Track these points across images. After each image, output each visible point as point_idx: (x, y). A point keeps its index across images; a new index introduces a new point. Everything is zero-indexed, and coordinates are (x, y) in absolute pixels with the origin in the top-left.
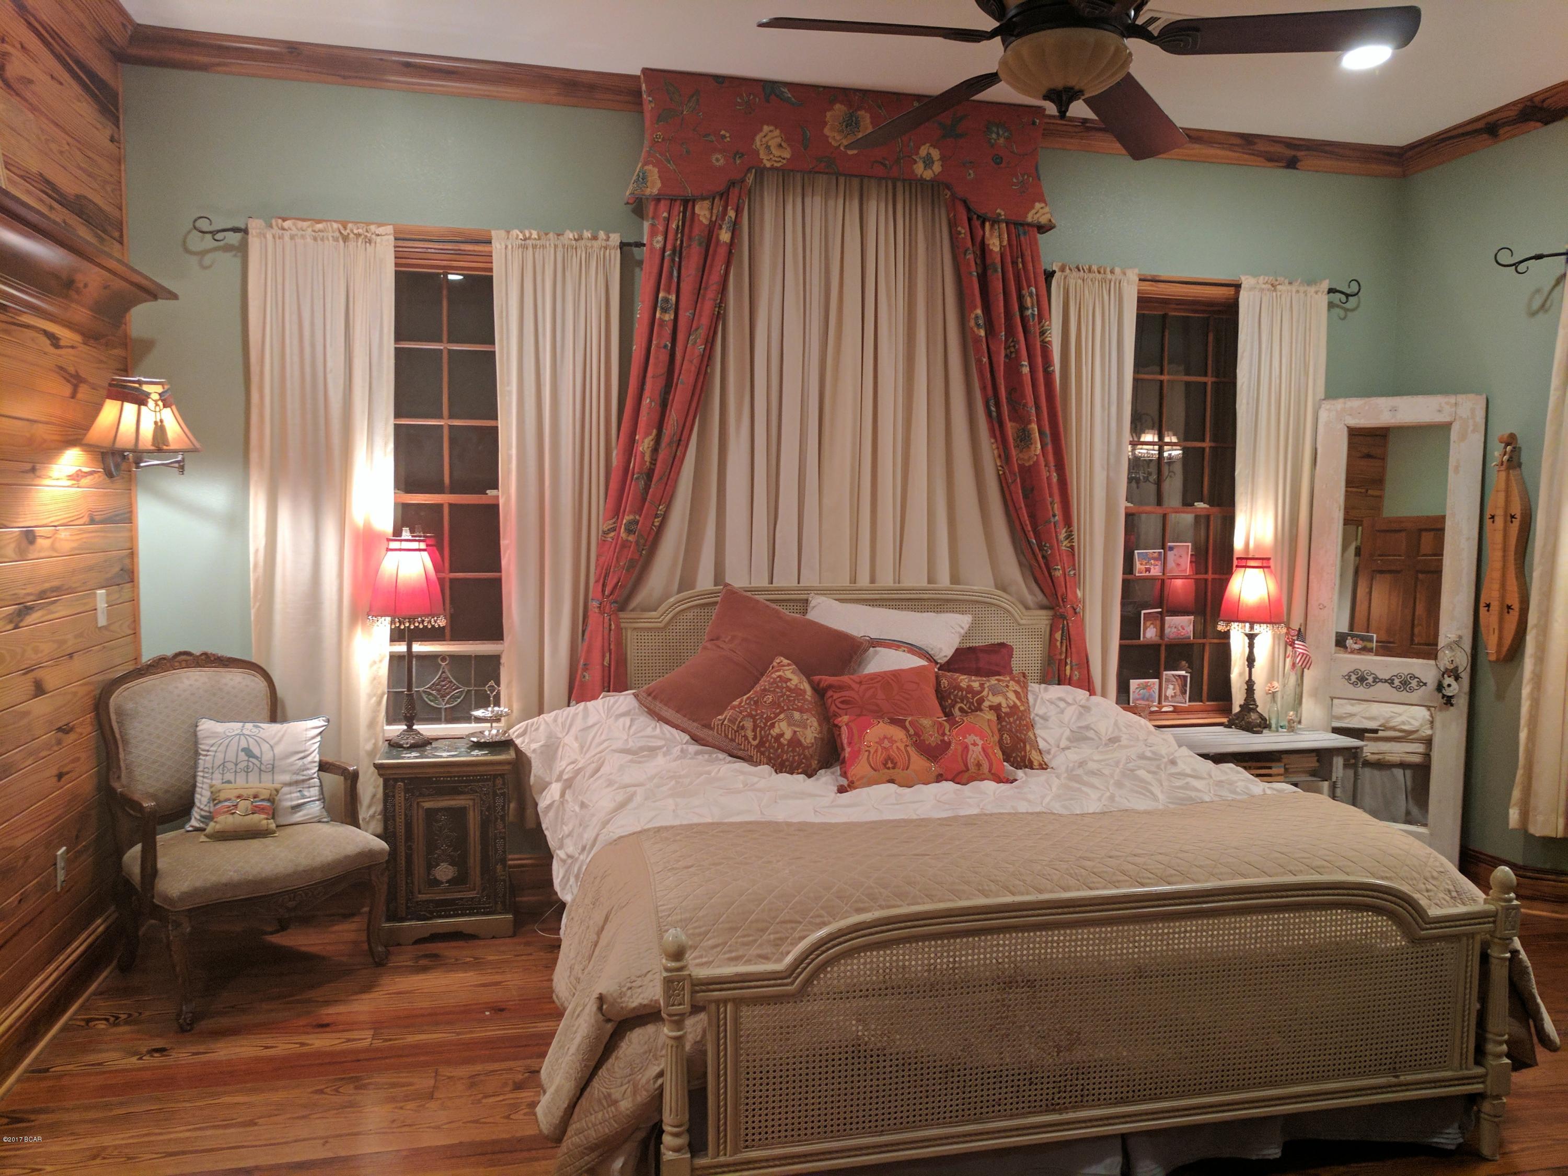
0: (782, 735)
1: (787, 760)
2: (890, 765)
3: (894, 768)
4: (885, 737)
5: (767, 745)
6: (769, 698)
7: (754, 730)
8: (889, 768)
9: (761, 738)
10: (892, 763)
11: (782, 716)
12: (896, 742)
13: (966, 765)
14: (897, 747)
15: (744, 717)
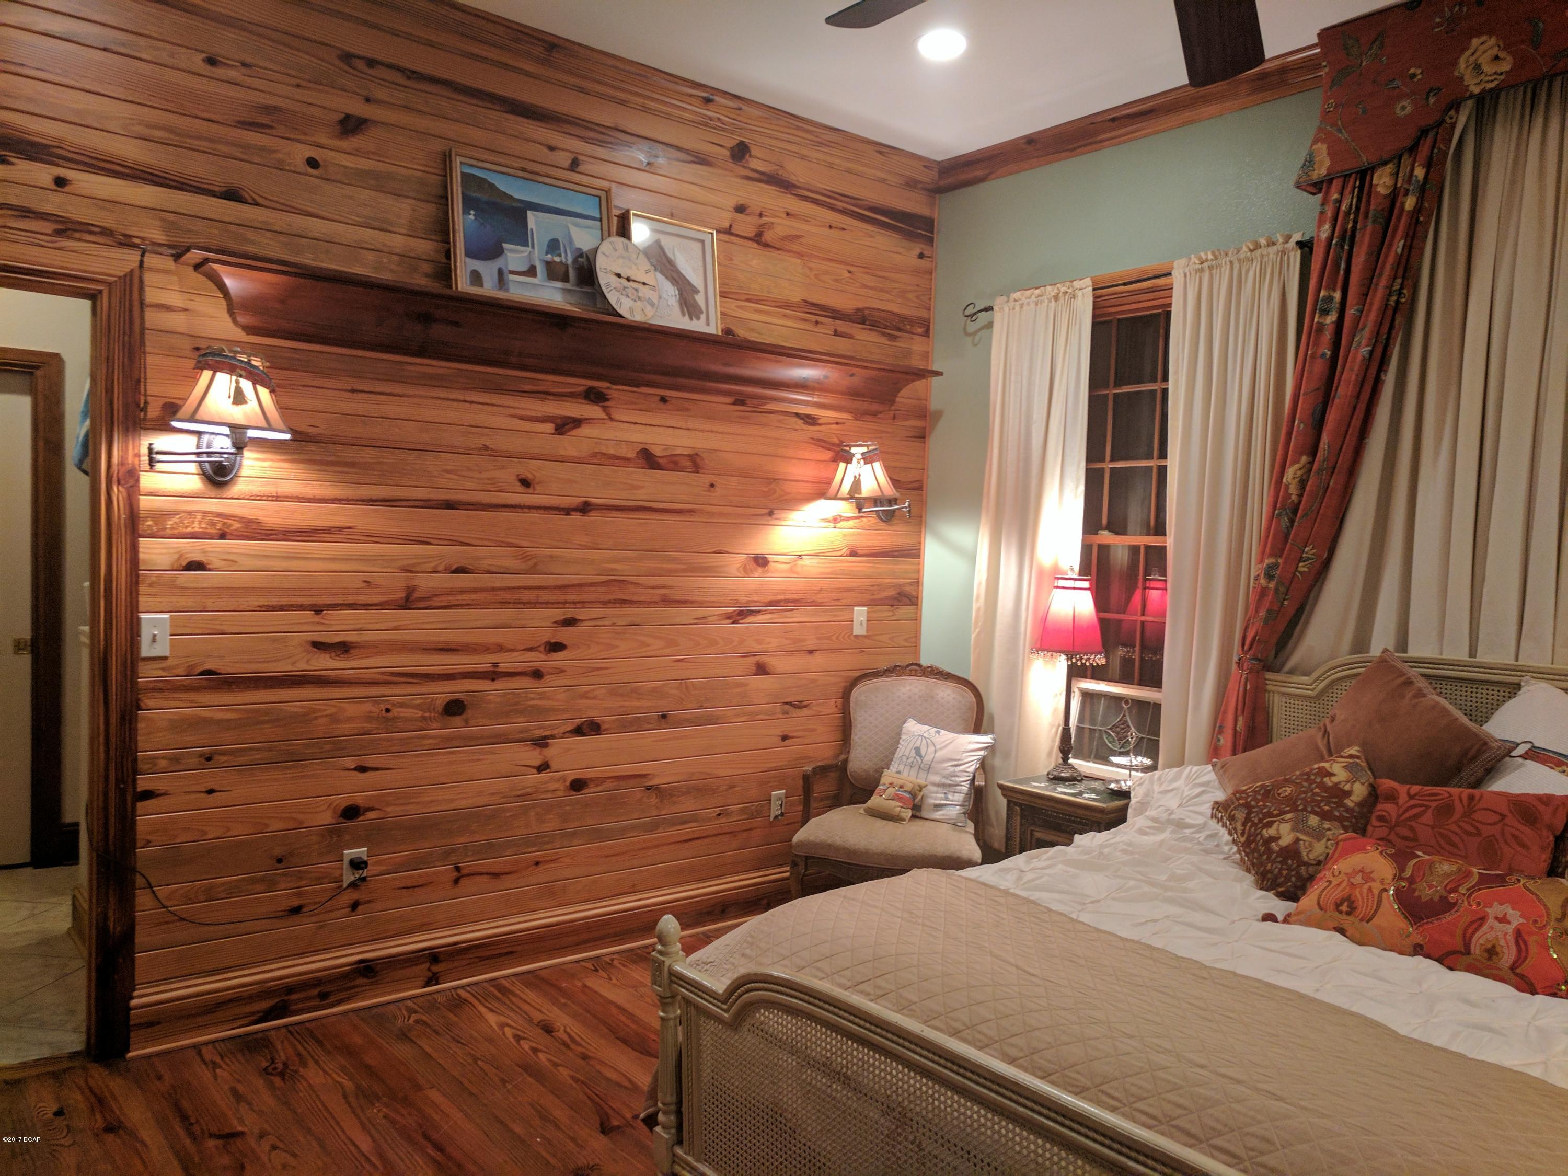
0: (1276, 839)
2: (1344, 908)
3: (1348, 913)
4: (1362, 871)
5: (1253, 846)
6: (1288, 790)
7: (1244, 824)
8: (1341, 912)
9: (1249, 836)
10: (1348, 907)
11: (1289, 816)
12: (1374, 880)
13: (1467, 945)
14: (1370, 889)
15: (1240, 805)
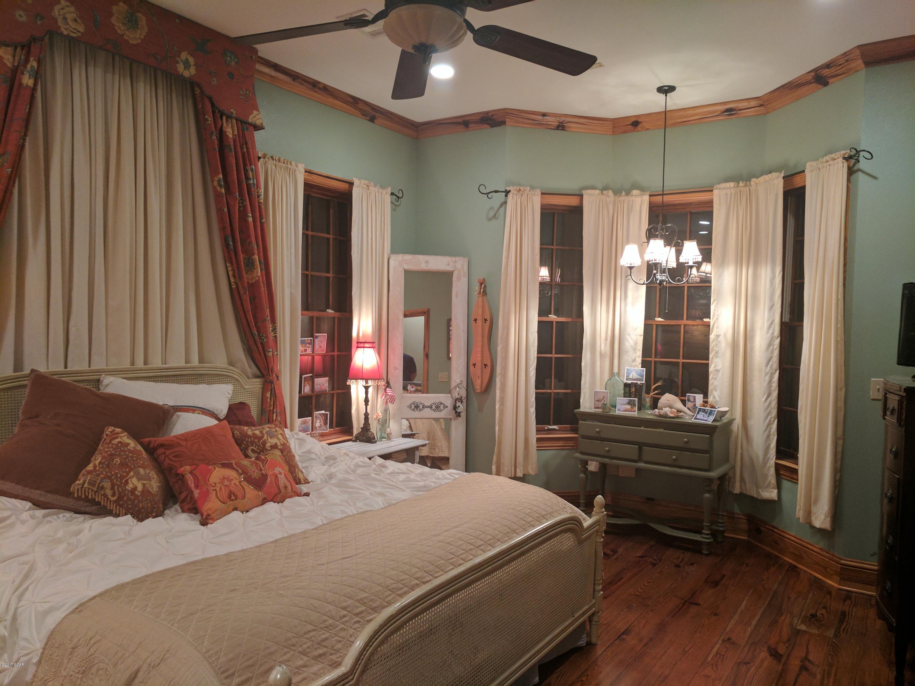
0: (135, 488)
1: (143, 507)
2: (233, 498)
3: (236, 499)
4: (224, 478)
5: (125, 499)
6: (118, 460)
7: (112, 488)
8: (233, 500)
9: (120, 493)
10: (234, 495)
11: (132, 474)
12: (232, 480)
13: (279, 489)
14: (235, 484)
15: (102, 479)
